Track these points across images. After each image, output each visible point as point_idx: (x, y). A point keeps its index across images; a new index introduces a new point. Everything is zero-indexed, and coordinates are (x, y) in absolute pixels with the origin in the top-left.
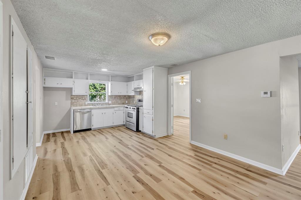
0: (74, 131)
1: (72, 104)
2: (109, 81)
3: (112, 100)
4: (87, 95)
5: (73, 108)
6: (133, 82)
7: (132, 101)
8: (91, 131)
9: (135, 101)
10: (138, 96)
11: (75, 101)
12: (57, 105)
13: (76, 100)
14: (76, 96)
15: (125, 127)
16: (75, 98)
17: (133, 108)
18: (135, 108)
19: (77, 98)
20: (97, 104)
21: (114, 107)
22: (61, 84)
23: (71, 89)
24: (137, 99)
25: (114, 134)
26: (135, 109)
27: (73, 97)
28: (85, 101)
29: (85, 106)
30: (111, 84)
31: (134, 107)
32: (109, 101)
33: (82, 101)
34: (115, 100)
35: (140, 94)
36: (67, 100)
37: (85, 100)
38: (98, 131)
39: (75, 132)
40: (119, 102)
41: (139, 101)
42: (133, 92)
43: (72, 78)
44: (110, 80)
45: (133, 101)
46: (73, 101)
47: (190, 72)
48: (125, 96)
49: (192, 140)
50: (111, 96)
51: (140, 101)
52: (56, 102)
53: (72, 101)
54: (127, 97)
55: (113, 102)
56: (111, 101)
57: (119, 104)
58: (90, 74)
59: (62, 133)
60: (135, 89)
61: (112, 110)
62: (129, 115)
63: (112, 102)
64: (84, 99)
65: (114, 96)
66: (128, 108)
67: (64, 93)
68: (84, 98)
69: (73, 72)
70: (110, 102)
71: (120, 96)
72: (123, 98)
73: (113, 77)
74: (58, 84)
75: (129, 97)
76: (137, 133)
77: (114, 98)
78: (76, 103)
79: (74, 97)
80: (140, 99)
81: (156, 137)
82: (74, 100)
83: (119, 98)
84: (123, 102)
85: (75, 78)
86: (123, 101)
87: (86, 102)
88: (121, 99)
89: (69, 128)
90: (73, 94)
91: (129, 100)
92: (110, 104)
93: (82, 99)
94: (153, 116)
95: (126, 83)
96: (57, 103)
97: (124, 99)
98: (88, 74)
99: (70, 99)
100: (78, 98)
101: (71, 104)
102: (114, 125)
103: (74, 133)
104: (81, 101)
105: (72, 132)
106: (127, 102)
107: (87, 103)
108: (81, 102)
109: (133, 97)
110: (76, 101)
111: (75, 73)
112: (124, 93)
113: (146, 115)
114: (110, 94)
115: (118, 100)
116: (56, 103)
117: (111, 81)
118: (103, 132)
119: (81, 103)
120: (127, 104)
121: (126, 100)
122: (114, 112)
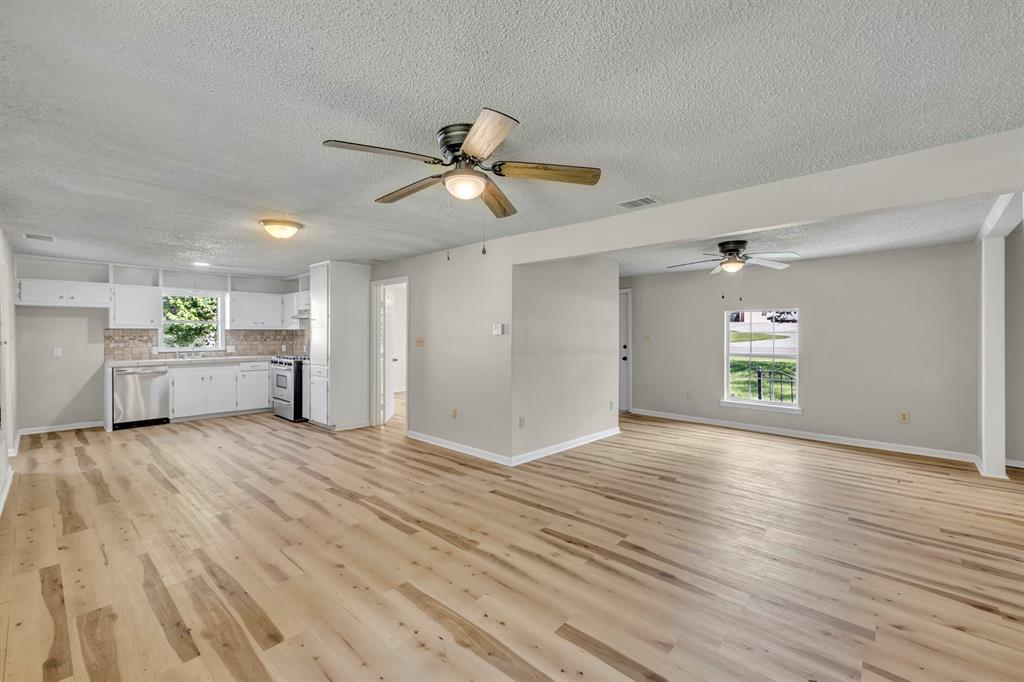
0: (114, 425)
1: (108, 353)
2: (226, 289)
3: (238, 343)
4: (156, 330)
5: (112, 363)
6: (296, 293)
7: (298, 346)
8: (167, 425)
9: (305, 347)
11: (118, 346)
12: (59, 355)
13: (121, 341)
14: (121, 332)
15: (271, 415)
16: (116, 338)
17: (287, 364)
18: (292, 361)
19: (123, 336)
20: (189, 354)
21: (237, 362)
22: (72, 298)
23: (104, 313)
25: (231, 428)
26: (290, 364)
27: (109, 335)
28: (150, 345)
29: (150, 358)
30: (233, 300)
31: (289, 361)
32: (228, 347)
33: (141, 344)
34: (245, 343)
36: (91, 341)
37: (151, 342)
38: (187, 425)
39: (117, 427)
40: (260, 348)
42: (296, 320)
43: (108, 282)
44: (230, 288)
46: (112, 345)
47: (407, 277)
48: (277, 332)
49: (409, 429)
50: (233, 333)
52: (56, 349)
53: (108, 345)
54: (284, 333)
55: (240, 347)
56: (233, 347)
57: (259, 354)
58: (164, 271)
59: (78, 432)
60: (299, 312)
61: (235, 369)
62: (279, 382)
63: (236, 349)
64: (146, 341)
65: (243, 333)
66: (276, 362)
67: (82, 323)
68: (145, 338)
69: (110, 264)
70: (231, 349)
71: (262, 332)
72: (272, 337)
73: (238, 282)
74: (62, 297)
75: (292, 335)
76: (297, 424)
77: (241, 337)
78: (121, 352)
79: (116, 334)
81: (337, 429)
82: (116, 342)
83: (259, 337)
84: (272, 348)
85: (115, 283)
86: (272, 344)
87: (154, 348)
88: (265, 340)
89: (101, 420)
90: (112, 326)
91: (290, 342)
92: (231, 354)
93: (140, 341)
94: (328, 379)
95: (278, 298)
96: (60, 349)
97: (275, 339)
98: (157, 271)
99: (102, 338)
100: (126, 338)
101: (105, 354)
102: (240, 408)
103: (114, 429)
105: (109, 429)
106: (284, 348)
107: (155, 351)
108: (138, 347)
110: (122, 345)
111: (115, 267)
112: (273, 324)
113: (316, 378)
114: (228, 327)
115: (255, 343)
116: (58, 352)
117: (233, 290)
118: (201, 425)
119: (136, 350)
120: (286, 353)
121: (282, 344)
122: (240, 375)
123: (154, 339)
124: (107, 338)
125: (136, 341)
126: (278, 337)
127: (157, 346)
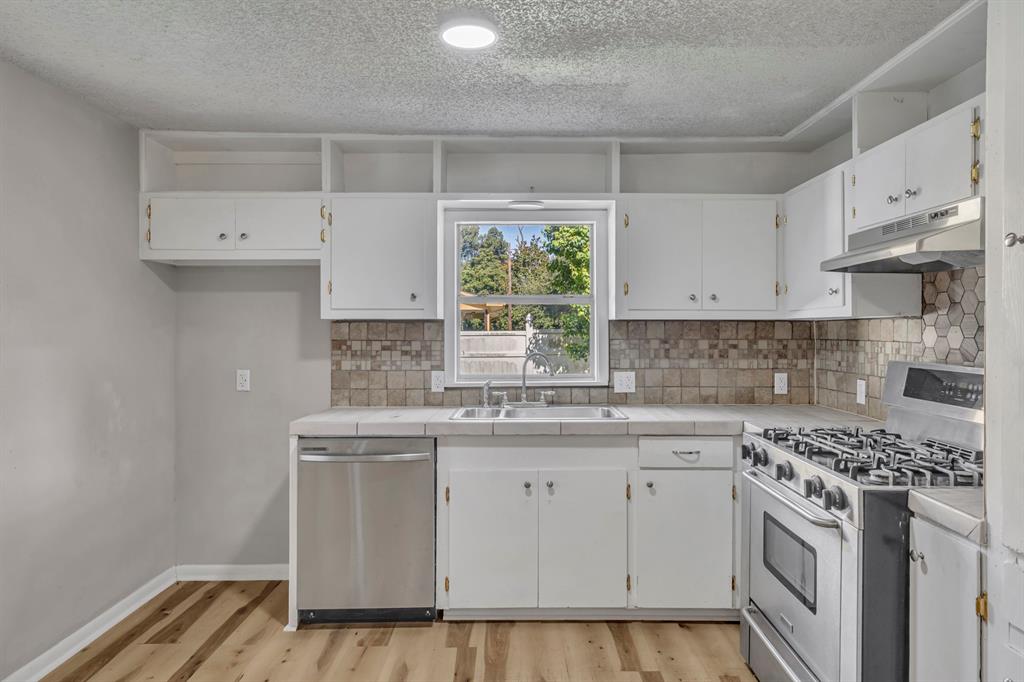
1: (339, 385)
3: (645, 362)
4: (440, 321)
6: (836, 171)
7: (831, 380)
9: (861, 385)
10: (906, 330)
11: (359, 367)
12: (247, 387)
13: (364, 355)
16: (356, 346)
17: (813, 489)
18: (854, 487)
19: (369, 341)
24: (892, 365)
26: (838, 501)
27: (342, 337)
28: (426, 365)
29: (428, 404)
31: (833, 481)
32: (617, 375)
33: (407, 363)
34: (665, 363)
35: (927, 307)
36: (306, 354)
37: (429, 356)
40: (709, 378)
41: (909, 392)
44: (618, 184)
45: (847, 375)
46: (347, 365)
48: (762, 328)
50: (633, 331)
51: (923, 383)
52: (239, 372)
53: (339, 365)
54: (782, 333)
55: (653, 377)
56: (632, 374)
57: (706, 401)
58: (445, 145)
60: (857, 241)
63: (640, 382)
64: (418, 355)
65: (660, 332)
66: (761, 460)
68: (416, 346)
69: (326, 139)
70: (624, 382)
71: (712, 328)
72: (744, 344)
75: (808, 337)
77: (655, 344)
78: (363, 384)
79: (354, 335)
80: (928, 362)
82: (354, 354)
83: (704, 345)
84: (744, 381)
85: (337, 190)
86: (742, 368)
87: (434, 373)
88: (723, 355)
90: (326, 313)
91: (802, 364)
92: (624, 400)
93: (405, 353)
95: (766, 205)
96: (248, 372)
97: (755, 354)
99: (328, 345)
100: (376, 346)
101: (333, 388)
103: (304, 623)
104: (399, 369)
105: (291, 621)
106: (781, 386)
107: (437, 381)
109: (848, 334)
110: (366, 365)
111: (337, 145)
114: (613, 317)
115: (694, 363)
116: (244, 379)
117: (624, 188)
119: (396, 381)
120: (789, 400)
121: (775, 369)
122: (639, 481)
123: (436, 346)
124: (337, 344)
125: (396, 355)
126: (763, 345)
127: (441, 368)
